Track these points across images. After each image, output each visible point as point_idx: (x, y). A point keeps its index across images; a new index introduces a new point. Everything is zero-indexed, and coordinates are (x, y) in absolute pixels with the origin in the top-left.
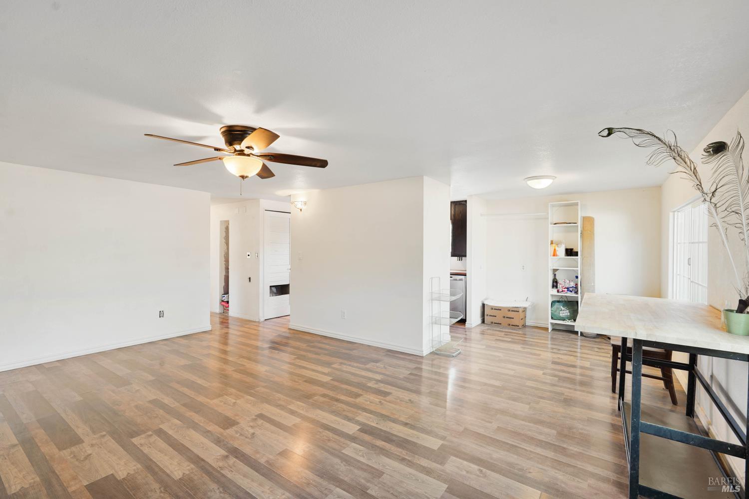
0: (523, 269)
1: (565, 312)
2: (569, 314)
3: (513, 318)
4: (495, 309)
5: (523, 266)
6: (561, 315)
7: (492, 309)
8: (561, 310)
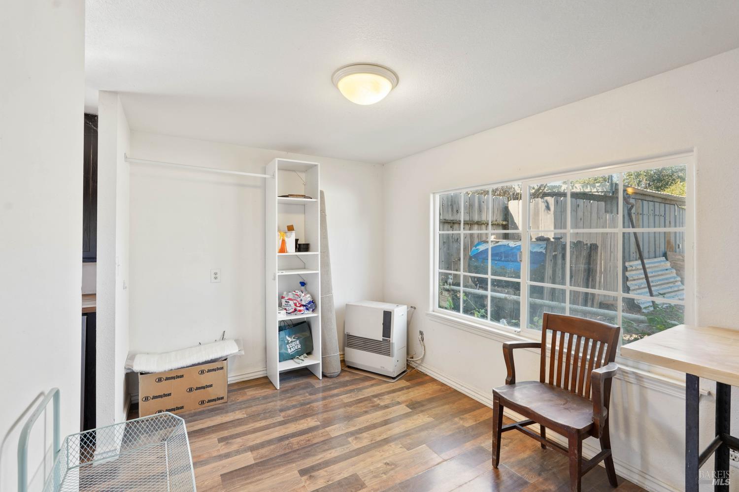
0: (216, 278)
1: (294, 345)
2: (299, 347)
3: (211, 386)
4: (167, 379)
5: (216, 274)
6: (289, 351)
7: (160, 380)
8: (288, 343)
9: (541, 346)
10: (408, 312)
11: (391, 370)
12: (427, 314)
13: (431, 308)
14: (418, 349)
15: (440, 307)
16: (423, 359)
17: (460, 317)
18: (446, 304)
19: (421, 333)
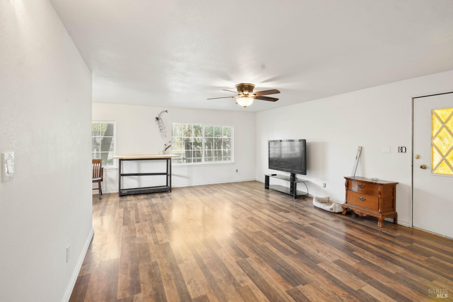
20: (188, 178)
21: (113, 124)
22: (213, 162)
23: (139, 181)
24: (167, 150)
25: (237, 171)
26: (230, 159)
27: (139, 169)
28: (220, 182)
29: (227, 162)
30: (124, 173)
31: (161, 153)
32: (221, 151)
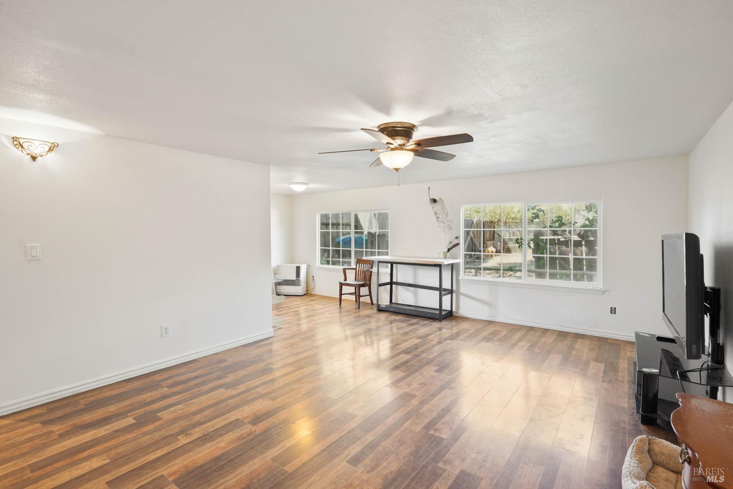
9: (356, 269)
10: (307, 268)
11: (300, 292)
12: (316, 267)
13: (317, 265)
14: (311, 284)
15: (321, 264)
16: (314, 288)
17: (330, 266)
18: (324, 262)
19: (313, 277)
20: (490, 305)
21: (388, 213)
22: (547, 282)
23: (416, 295)
24: (451, 251)
25: (613, 311)
26: (590, 278)
27: (415, 277)
28: (559, 327)
29: (584, 284)
30: (399, 281)
31: (442, 256)
32: (569, 258)
